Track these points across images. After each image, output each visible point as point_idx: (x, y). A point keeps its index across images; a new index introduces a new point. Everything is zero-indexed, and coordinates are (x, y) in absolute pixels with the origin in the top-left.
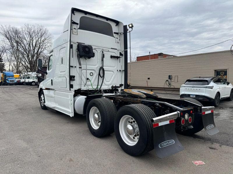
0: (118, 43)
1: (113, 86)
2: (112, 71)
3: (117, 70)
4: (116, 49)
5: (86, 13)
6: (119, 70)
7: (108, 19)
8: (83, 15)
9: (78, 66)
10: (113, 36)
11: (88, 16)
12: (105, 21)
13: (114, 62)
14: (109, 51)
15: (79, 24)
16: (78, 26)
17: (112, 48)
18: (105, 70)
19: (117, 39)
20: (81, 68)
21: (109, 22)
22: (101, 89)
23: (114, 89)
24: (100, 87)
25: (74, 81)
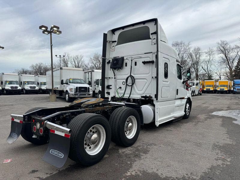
0: (155, 44)
1: (150, 96)
3: (153, 77)
4: (152, 53)
5: (123, 28)
7: (144, 22)
8: (121, 31)
9: (113, 77)
10: (150, 38)
11: (125, 30)
12: (142, 25)
14: (141, 57)
15: (117, 41)
16: (116, 43)
17: (145, 54)
18: (135, 78)
19: (154, 40)
20: (115, 78)
21: (146, 25)
22: (130, 98)
23: (147, 99)
24: (129, 96)
25: (111, 90)
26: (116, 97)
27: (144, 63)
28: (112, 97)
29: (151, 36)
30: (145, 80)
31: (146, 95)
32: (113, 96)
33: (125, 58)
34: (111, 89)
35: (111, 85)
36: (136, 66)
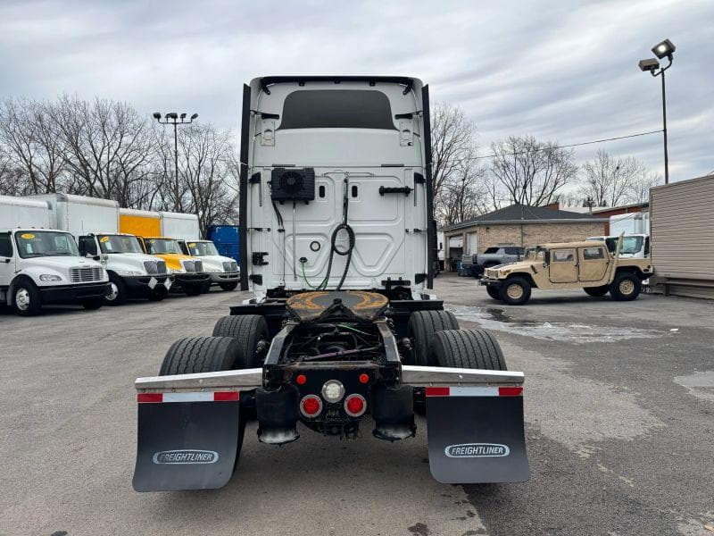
0: (409, 144)
2: (386, 234)
3: (407, 231)
4: (402, 166)
5: (302, 80)
6: (411, 230)
7: (372, 80)
8: (296, 88)
9: (276, 227)
10: (392, 127)
11: (308, 87)
12: (366, 87)
13: (394, 204)
14: (372, 176)
15: (281, 117)
16: (278, 122)
17: (383, 166)
18: (354, 232)
19: (406, 133)
20: (284, 231)
21: (378, 88)
23: (393, 287)
24: (338, 282)
25: (264, 267)
26: (286, 289)
27: (384, 191)
28: (268, 290)
29: (396, 123)
30: (386, 238)
31: (389, 279)
32: (273, 288)
33: (318, 172)
34: (266, 263)
35: (266, 254)
36: (355, 199)
